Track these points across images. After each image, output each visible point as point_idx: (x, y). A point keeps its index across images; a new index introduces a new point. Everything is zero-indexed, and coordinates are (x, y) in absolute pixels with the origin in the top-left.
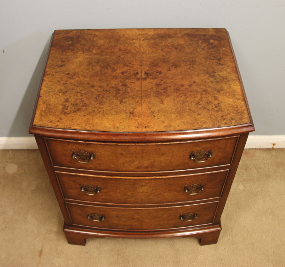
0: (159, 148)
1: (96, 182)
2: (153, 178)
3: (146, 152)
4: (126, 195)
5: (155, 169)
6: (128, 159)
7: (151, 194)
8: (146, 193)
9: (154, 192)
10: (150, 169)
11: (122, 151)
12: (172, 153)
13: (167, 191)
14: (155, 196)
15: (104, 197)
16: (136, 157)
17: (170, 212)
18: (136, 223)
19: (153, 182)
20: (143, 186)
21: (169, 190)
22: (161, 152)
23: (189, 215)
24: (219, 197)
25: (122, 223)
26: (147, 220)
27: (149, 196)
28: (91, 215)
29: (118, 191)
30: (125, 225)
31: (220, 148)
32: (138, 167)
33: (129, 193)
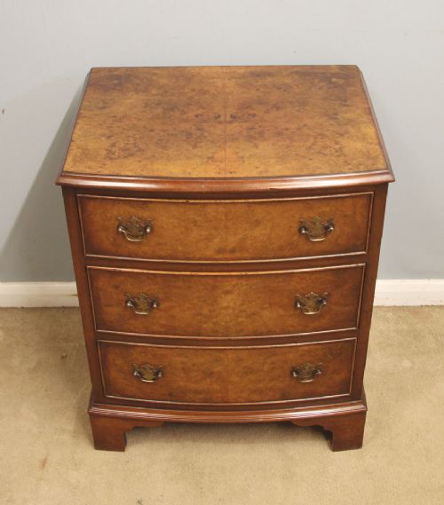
0: (251, 209)
1: (153, 287)
2: (244, 273)
3: (232, 219)
4: (200, 314)
5: (246, 255)
6: (204, 233)
7: (241, 311)
8: (234, 309)
9: (245, 307)
10: (238, 255)
11: (195, 217)
12: (271, 221)
13: (267, 306)
14: (248, 317)
15: (163, 322)
16: (216, 228)
17: (274, 359)
18: (216, 387)
19: (244, 283)
20: (227, 293)
21: (270, 304)
22: (255, 218)
23: (307, 368)
24: (354, 328)
25: (192, 386)
26: (235, 379)
27: (238, 316)
28: (140, 367)
29: (187, 305)
30: (197, 392)
31: (345, 216)
32: (220, 251)
33: (205, 311)
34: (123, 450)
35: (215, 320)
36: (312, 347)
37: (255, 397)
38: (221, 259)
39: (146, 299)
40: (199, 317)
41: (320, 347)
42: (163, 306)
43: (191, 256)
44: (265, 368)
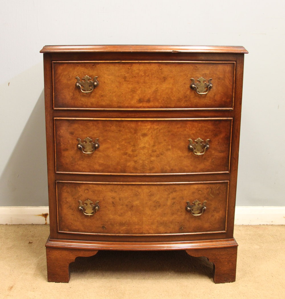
0: (161, 68)
1: (96, 131)
2: (155, 119)
3: (149, 75)
4: (126, 154)
5: (157, 104)
6: (130, 86)
7: (153, 152)
8: (148, 149)
9: (156, 148)
11: (125, 74)
12: (173, 79)
13: (170, 147)
14: (157, 156)
15: (101, 161)
16: (138, 83)
17: (174, 194)
18: (135, 219)
19: (156, 127)
20: (144, 135)
21: (172, 146)
22: (163, 76)
23: (197, 204)
24: (228, 172)
25: (118, 218)
26: (148, 211)
27: (151, 156)
28: (83, 203)
29: (118, 146)
30: (122, 224)
31: (219, 78)
32: (140, 101)
33: (129, 151)
34: (68, 282)
35: (135, 159)
36: (200, 186)
37: (162, 229)
38: (140, 107)
39: (90, 142)
40: (125, 156)
41: (205, 186)
42: (102, 148)
43: (121, 105)
44: (169, 203)
